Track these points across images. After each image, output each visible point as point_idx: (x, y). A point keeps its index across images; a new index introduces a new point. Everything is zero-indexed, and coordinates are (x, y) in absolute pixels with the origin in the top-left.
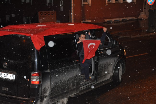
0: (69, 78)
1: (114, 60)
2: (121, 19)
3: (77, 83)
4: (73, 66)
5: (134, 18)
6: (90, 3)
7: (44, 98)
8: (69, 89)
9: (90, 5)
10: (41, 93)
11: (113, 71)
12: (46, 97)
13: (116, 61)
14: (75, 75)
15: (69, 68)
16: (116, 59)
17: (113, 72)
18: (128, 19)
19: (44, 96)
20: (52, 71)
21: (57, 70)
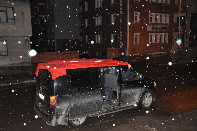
0: (89, 102)
1: (140, 90)
2: (158, 53)
3: (98, 106)
4: (95, 93)
5: (167, 52)
6: (139, 43)
7: (59, 116)
8: (89, 110)
9: (139, 44)
10: (57, 112)
11: (139, 98)
12: (62, 115)
13: (143, 91)
14: (95, 99)
15: (89, 94)
16: (142, 89)
17: (139, 100)
18: (163, 53)
19: (60, 114)
20: (71, 96)
21: (76, 95)
